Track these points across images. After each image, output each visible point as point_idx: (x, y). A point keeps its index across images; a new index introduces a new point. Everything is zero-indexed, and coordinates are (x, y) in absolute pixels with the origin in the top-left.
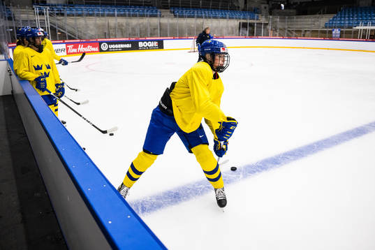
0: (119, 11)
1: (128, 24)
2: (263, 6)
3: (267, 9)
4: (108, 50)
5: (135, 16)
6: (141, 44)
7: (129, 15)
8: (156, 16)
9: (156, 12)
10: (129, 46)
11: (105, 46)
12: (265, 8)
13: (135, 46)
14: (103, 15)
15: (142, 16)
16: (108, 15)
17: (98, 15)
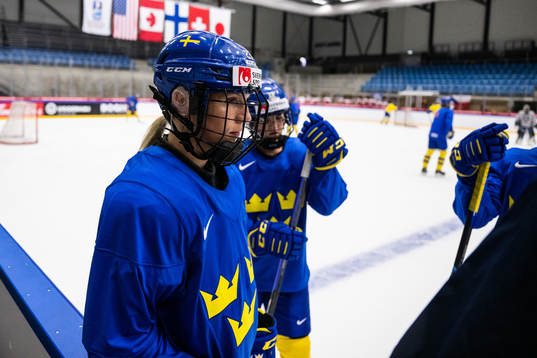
0: (75, 59)
1: (86, 79)
2: (277, 60)
3: (283, 65)
4: (57, 114)
5: (97, 67)
6: (104, 108)
7: (90, 67)
8: (127, 69)
9: (128, 63)
10: (87, 109)
11: (51, 108)
12: (280, 63)
13: (95, 110)
14: (52, 65)
15: (108, 68)
16: (61, 65)
17: (44, 64)
